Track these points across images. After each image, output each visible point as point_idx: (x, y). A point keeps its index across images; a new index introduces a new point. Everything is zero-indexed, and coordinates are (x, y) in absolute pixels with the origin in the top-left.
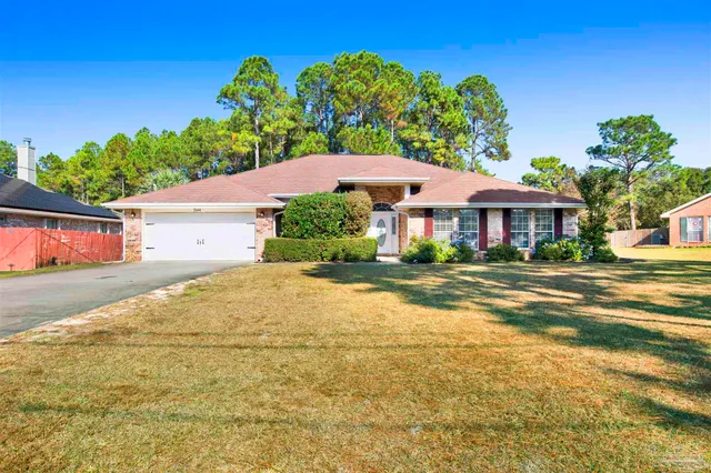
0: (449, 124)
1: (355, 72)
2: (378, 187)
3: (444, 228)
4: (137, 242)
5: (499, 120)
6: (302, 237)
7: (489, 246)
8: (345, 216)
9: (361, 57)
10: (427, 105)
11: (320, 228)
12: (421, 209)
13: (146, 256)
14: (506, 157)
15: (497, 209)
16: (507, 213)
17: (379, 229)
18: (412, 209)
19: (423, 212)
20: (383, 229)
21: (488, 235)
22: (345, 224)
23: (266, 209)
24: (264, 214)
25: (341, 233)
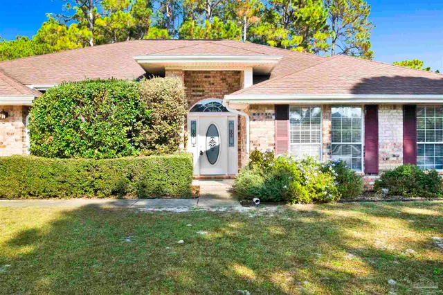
0: (308, 19)
3: (306, 138)
6: (60, 154)
7: (383, 166)
8: (138, 119)
11: (90, 139)
12: (269, 106)
14: (369, 56)
15: (394, 106)
16: (410, 111)
17: (209, 139)
18: (252, 107)
19: (272, 111)
20: (216, 139)
21: (380, 150)
22: (137, 132)
23: (12, 107)
24: (7, 115)
25: (130, 147)
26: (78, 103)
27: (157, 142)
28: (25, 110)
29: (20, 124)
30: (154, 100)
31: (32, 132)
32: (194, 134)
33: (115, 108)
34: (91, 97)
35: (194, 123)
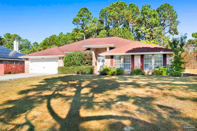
1: (114, 8)
2: (102, 48)
4: (28, 68)
5: (174, 20)
6: (68, 66)
9: (117, 3)
10: (142, 17)
11: (73, 63)
12: (109, 56)
13: (31, 72)
15: (138, 55)
16: (142, 56)
17: (103, 63)
18: (106, 56)
19: (110, 57)
20: (104, 63)
21: (135, 65)
22: (82, 62)
23: (61, 57)
24: (60, 59)
25: (81, 65)
26: (72, 56)
27: (86, 64)
28: (63, 57)
29: (62, 60)
30: (85, 55)
31: (64, 62)
32: (99, 62)
33: (78, 57)
34: (74, 55)
35: (99, 59)
